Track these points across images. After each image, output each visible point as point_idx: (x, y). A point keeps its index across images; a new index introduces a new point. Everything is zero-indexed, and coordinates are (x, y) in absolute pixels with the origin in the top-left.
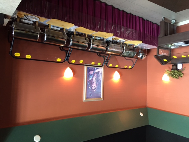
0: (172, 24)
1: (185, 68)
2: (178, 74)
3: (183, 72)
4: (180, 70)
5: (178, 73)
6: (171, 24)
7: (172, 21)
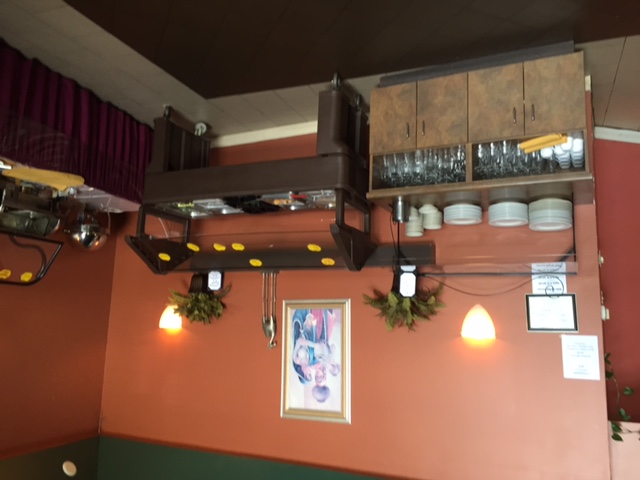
0: (197, 136)
1: (230, 286)
2: (206, 308)
3: (224, 301)
4: (215, 293)
5: (208, 302)
6: (193, 134)
7: (198, 126)
